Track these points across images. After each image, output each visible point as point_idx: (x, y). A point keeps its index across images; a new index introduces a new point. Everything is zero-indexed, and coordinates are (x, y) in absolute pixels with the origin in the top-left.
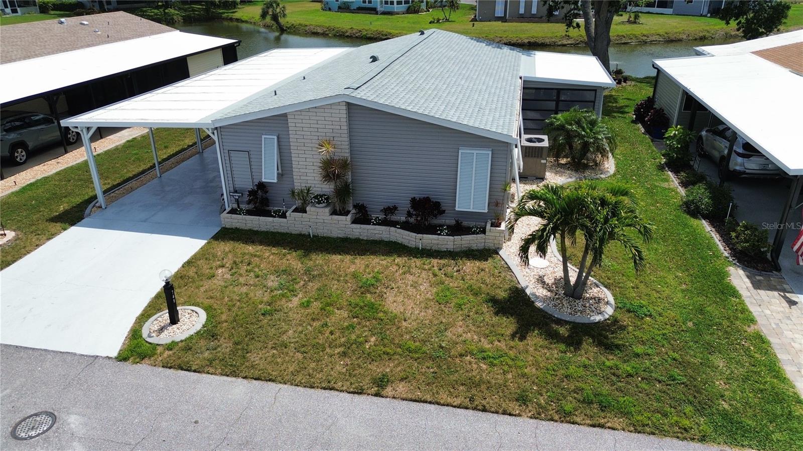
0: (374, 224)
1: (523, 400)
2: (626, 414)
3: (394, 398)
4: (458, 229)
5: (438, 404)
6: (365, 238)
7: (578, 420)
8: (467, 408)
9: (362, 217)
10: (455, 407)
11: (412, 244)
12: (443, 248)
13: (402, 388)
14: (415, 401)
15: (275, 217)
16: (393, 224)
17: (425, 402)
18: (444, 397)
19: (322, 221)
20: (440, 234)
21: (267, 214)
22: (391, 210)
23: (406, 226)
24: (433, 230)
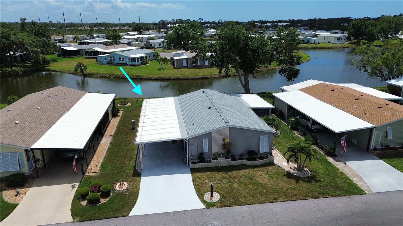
0: (237, 160)
1: (307, 196)
2: (328, 194)
3: (280, 202)
4: (262, 158)
5: (290, 201)
6: (235, 165)
7: (320, 197)
8: (297, 200)
9: (234, 159)
10: (294, 200)
11: (251, 164)
12: (259, 164)
13: (280, 199)
14: (285, 201)
15: (207, 163)
16: (243, 159)
17: (288, 201)
18: (291, 199)
19: (222, 162)
20: (258, 160)
21: (205, 162)
22: (242, 155)
23: (247, 159)
24: (255, 159)
